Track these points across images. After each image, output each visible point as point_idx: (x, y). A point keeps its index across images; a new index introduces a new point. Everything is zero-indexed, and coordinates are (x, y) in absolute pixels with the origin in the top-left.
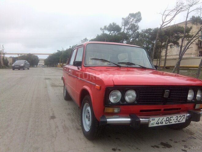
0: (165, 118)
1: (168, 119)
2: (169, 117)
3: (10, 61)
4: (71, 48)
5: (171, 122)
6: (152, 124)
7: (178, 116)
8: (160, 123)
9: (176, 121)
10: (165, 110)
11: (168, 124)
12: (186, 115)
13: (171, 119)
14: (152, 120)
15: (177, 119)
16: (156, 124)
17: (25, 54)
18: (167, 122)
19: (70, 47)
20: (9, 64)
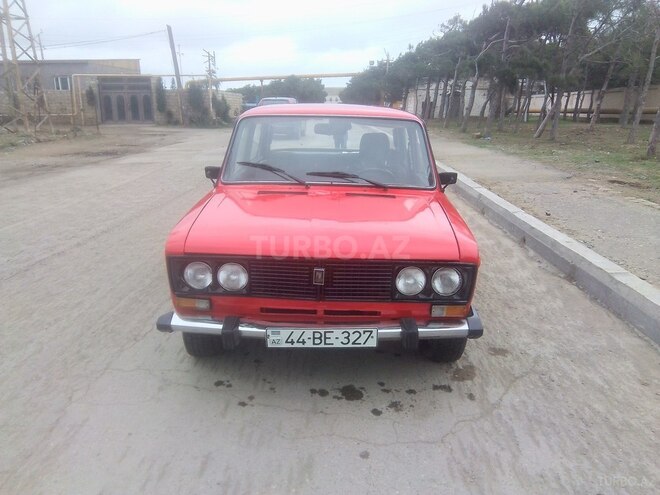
0: (309, 333)
1: (317, 335)
2: (322, 332)
3: (235, 102)
4: (413, 50)
5: (328, 341)
6: (274, 342)
7: (351, 331)
8: (298, 342)
9: (346, 341)
10: (326, 312)
11: (322, 345)
12: (375, 331)
13: (328, 335)
14: (273, 333)
15: (347, 338)
16: (287, 342)
17: (280, 78)
18: (318, 341)
19: (410, 47)
20: (231, 113)
